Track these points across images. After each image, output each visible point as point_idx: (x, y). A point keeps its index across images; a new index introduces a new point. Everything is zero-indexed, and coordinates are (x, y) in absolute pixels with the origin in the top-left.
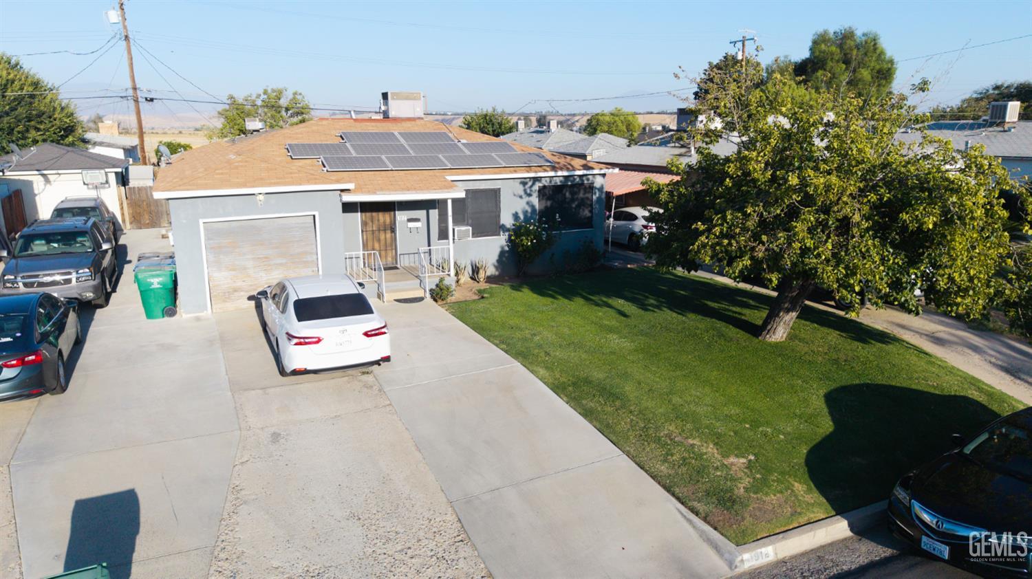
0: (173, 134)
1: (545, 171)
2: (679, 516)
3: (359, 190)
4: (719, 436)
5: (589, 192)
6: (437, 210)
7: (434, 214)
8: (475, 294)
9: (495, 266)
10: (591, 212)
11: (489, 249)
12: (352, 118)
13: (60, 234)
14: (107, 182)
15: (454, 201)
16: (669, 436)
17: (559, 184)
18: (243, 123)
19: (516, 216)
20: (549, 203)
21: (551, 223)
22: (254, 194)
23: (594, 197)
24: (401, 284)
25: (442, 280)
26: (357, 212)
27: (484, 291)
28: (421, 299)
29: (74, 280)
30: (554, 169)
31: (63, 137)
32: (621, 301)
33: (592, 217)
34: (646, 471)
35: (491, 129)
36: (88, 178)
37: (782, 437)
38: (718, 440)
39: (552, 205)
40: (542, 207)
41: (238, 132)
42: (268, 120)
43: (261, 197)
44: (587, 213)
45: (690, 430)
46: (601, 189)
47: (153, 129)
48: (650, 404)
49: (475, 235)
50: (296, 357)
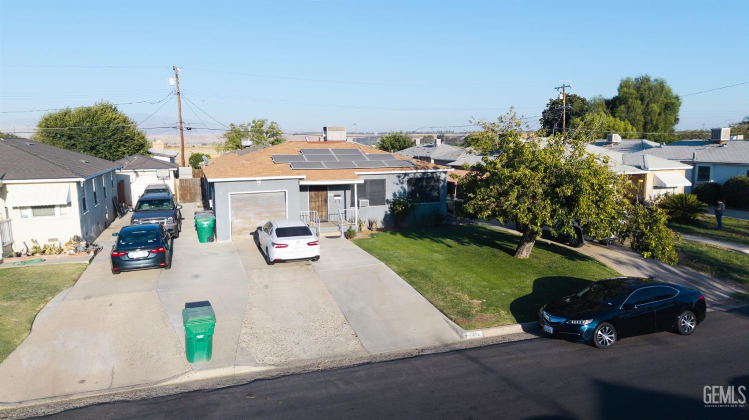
0: (189, 147)
1: (412, 170)
2: (444, 320)
3: (308, 179)
4: (472, 292)
5: (437, 182)
6: (350, 191)
7: (348, 192)
8: (369, 235)
9: (382, 222)
10: (438, 193)
11: (379, 213)
12: (306, 141)
13: (157, 200)
14: (169, 176)
15: (358, 185)
16: (448, 292)
17: (419, 177)
18: (240, 141)
19: (394, 195)
20: (413, 188)
21: (414, 198)
22: (255, 180)
23: (440, 185)
24: (329, 229)
25: (350, 227)
26: (307, 191)
27: (374, 234)
28: (339, 237)
29: (165, 223)
30: (417, 168)
31: (139, 150)
32: (449, 240)
33: (439, 195)
34: (433, 304)
35: (398, 145)
36: (159, 173)
37: (503, 294)
38: (471, 294)
39: (415, 189)
40: (410, 190)
41: (235, 147)
42: (255, 139)
43: (259, 182)
44: (436, 194)
45: (459, 290)
46: (444, 181)
47: (175, 144)
48: (443, 279)
49: (370, 204)
50: (276, 254)
